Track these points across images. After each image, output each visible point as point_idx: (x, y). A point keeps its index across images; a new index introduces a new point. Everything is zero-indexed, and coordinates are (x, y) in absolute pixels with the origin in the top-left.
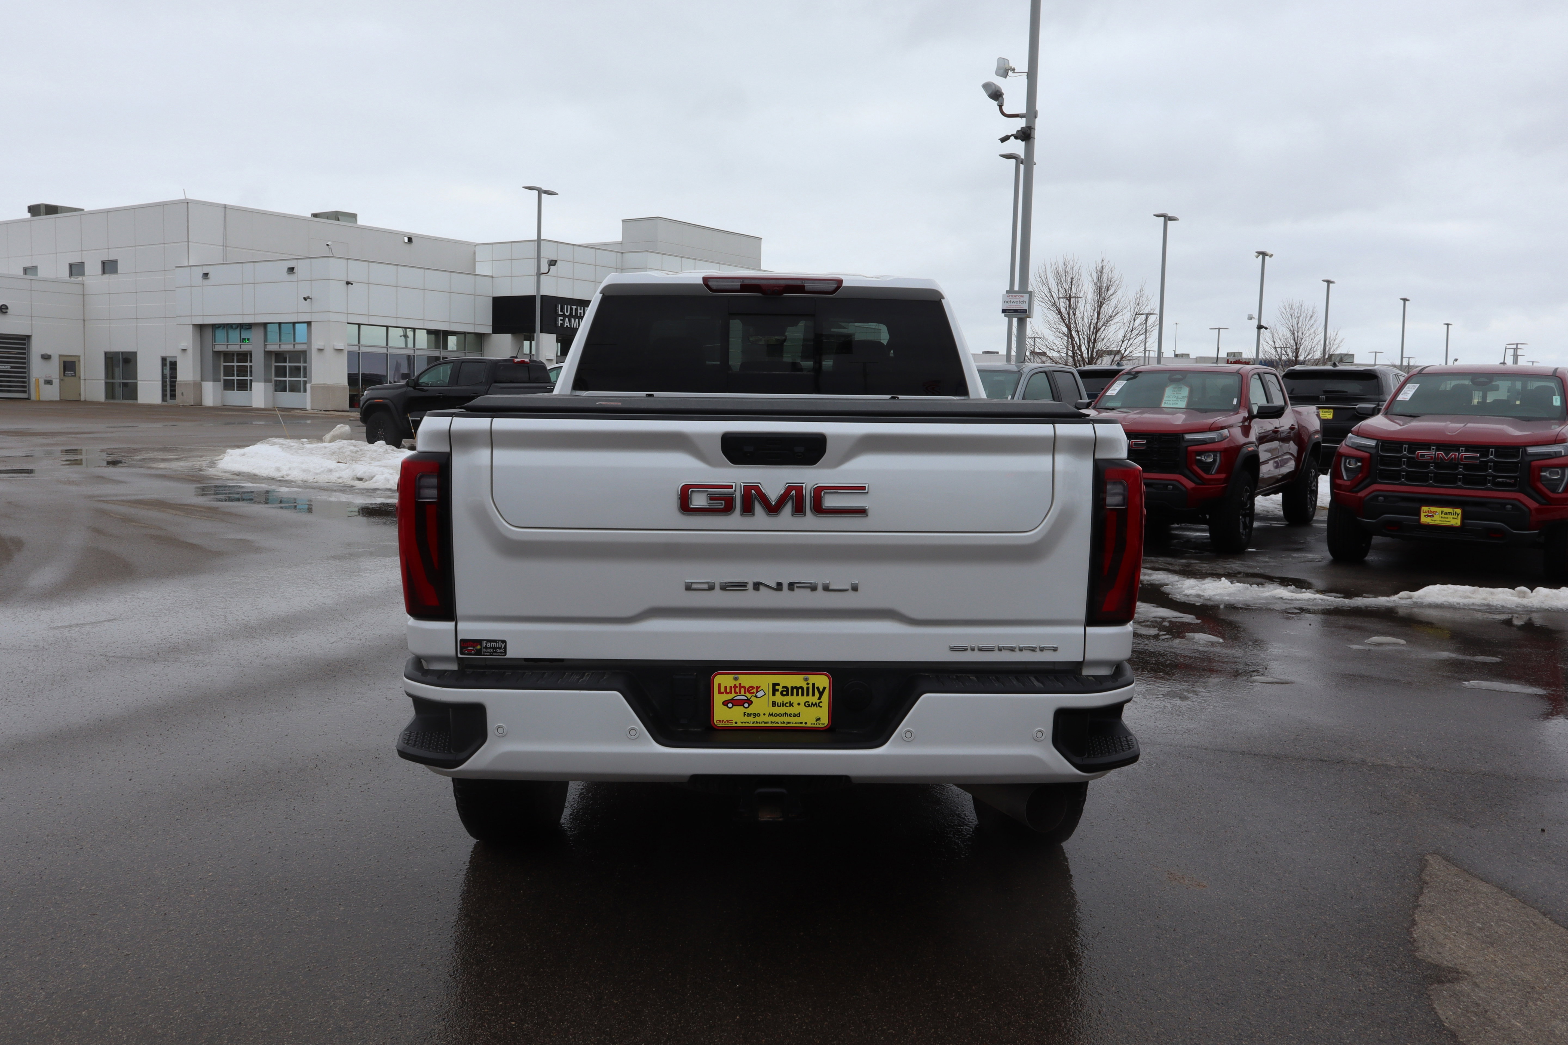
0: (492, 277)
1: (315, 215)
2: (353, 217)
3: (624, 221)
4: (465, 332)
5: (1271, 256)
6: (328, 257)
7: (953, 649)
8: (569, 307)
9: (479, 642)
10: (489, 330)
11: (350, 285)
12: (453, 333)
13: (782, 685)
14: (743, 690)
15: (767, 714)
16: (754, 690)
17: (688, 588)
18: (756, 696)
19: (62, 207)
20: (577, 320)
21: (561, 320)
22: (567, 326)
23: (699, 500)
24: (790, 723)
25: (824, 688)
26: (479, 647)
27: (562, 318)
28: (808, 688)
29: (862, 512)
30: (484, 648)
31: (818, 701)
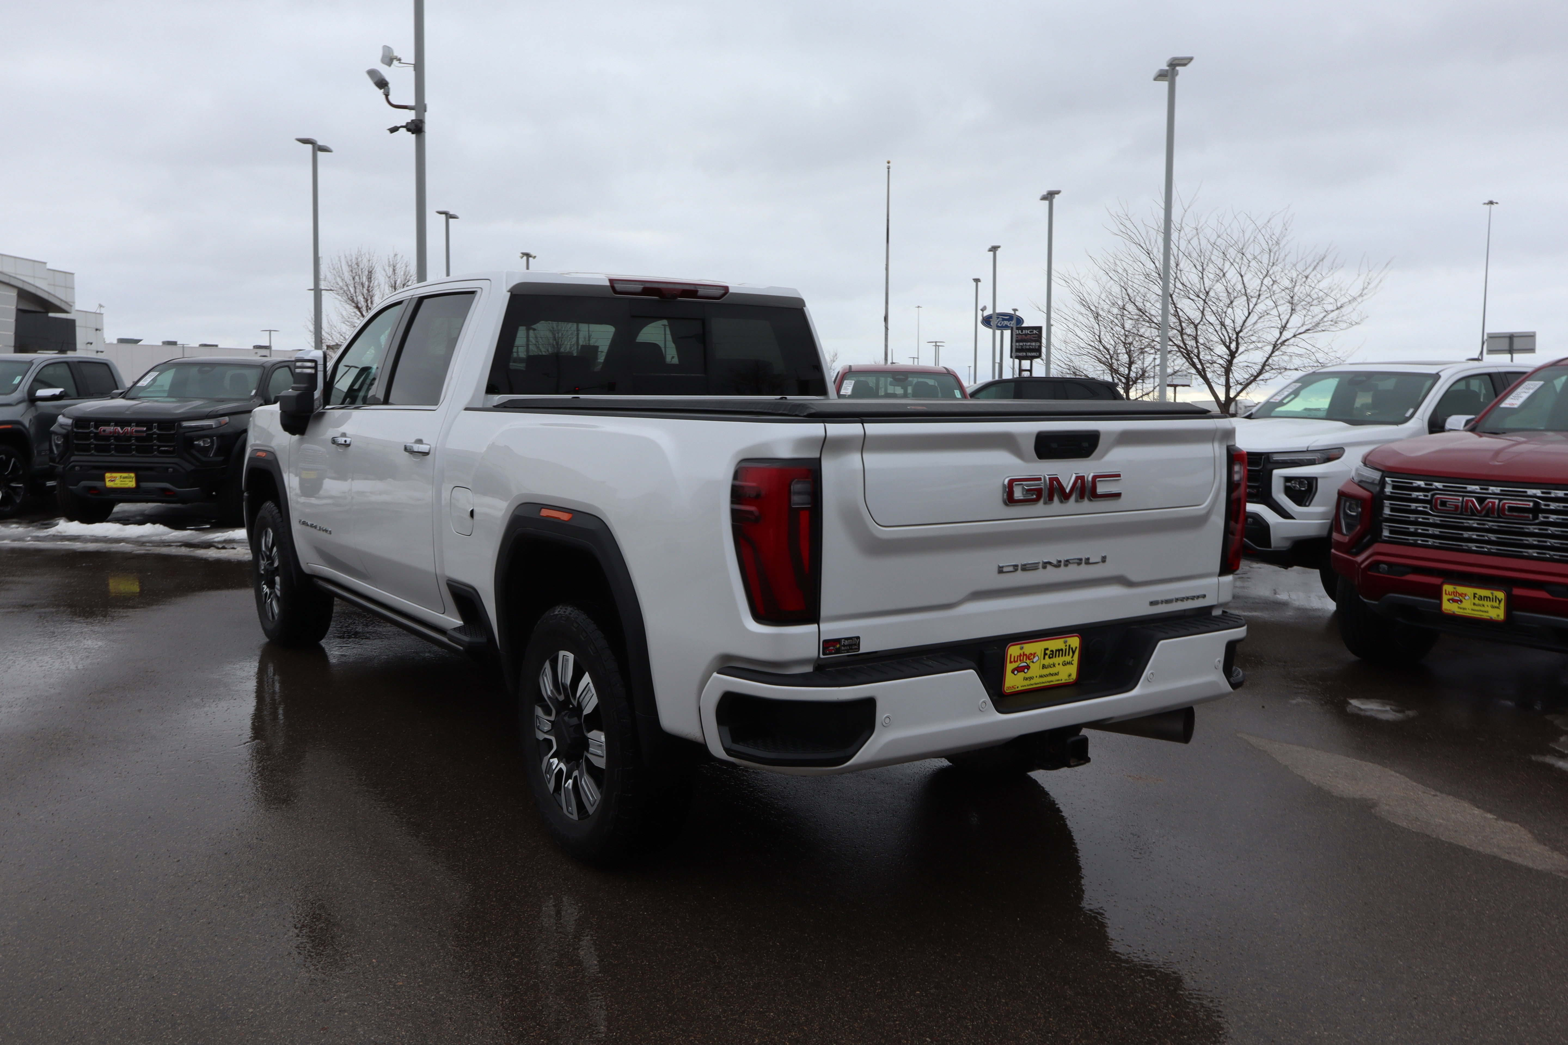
5: (535, 257)
7: (1152, 603)
9: (838, 641)
13: (1050, 649)
14: (1025, 657)
15: (1038, 676)
16: (1032, 657)
17: (1001, 570)
18: (1033, 662)
23: (1018, 494)
24: (1052, 681)
25: (1076, 648)
26: (838, 646)
28: (1066, 649)
29: (1118, 495)
30: (842, 646)
31: (1071, 659)
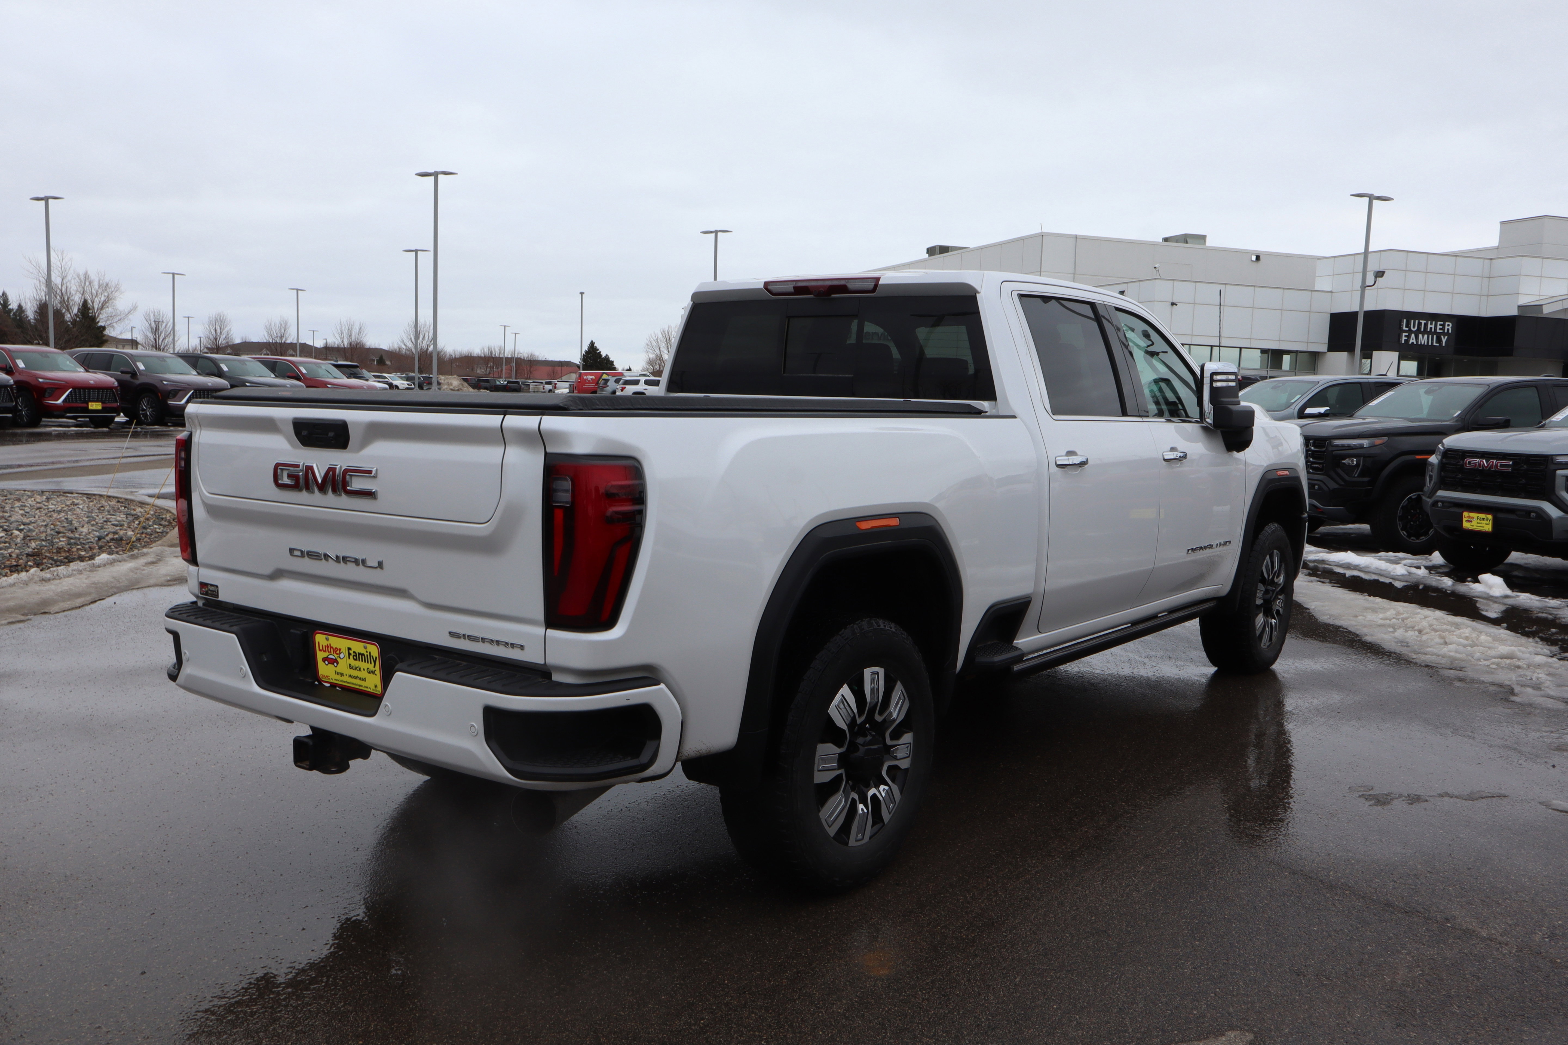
0: (1331, 292)
1: (1166, 240)
2: (1202, 238)
3: (1502, 223)
4: (1297, 351)
6: (1155, 279)
7: (452, 634)
8: (1417, 321)
9: (207, 585)
10: (1324, 348)
11: (1175, 306)
12: (1288, 352)
13: (353, 650)
14: (332, 650)
15: (347, 675)
16: (338, 652)
17: (291, 553)
18: (340, 657)
19: (952, 247)
20: (1426, 336)
21: (1406, 336)
22: (1413, 343)
23: (284, 478)
24: (361, 686)
25: (376, 658)
26: (207, 589)
27: (1407, 334)
28: (367, 655)
29: (374, 495)
31: (374, 669)
